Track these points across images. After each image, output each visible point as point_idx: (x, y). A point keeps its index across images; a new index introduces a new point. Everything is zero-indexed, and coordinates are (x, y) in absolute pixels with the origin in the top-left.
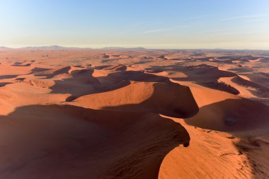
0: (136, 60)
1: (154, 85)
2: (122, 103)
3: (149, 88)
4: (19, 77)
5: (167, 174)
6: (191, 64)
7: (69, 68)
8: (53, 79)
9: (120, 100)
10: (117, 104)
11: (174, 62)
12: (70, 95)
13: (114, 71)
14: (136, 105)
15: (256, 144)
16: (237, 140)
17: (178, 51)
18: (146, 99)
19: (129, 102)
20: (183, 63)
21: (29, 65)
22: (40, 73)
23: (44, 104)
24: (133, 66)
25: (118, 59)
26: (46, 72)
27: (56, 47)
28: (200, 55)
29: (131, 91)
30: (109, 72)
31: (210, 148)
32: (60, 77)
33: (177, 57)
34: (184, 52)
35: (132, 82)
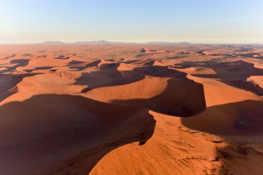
0: (172, 55)
1: (168, 81)
2: (132, 97)
3: (163, 83)
4: (53, 69)
5: (103, 169)
6: (228, 60)
7: (100, 61)
8: (82, 71)
9: (131, 94)
10: (127, 98)
11: (209, 58)
12: (86, 86)
13: (141, 66)
14: (145, 100)
15: (244, 152)
16: (223, 145)
17: (224, 46)
18: (156, 94)
19: (139, 97)
20: (219, 59)
21: (68, 58)
22: (75, 65)
23: (59, 93)
24: (163, 61)
25: (152, 54)
26: (80, 65)
27: (104, 42)
28: (247, 50)
29: (143, 86)
30: (136, 66)
31: (173, 149)
32: (89, 70)
33: (217, 53)
34: (230, 47)
35: (147, 77)
